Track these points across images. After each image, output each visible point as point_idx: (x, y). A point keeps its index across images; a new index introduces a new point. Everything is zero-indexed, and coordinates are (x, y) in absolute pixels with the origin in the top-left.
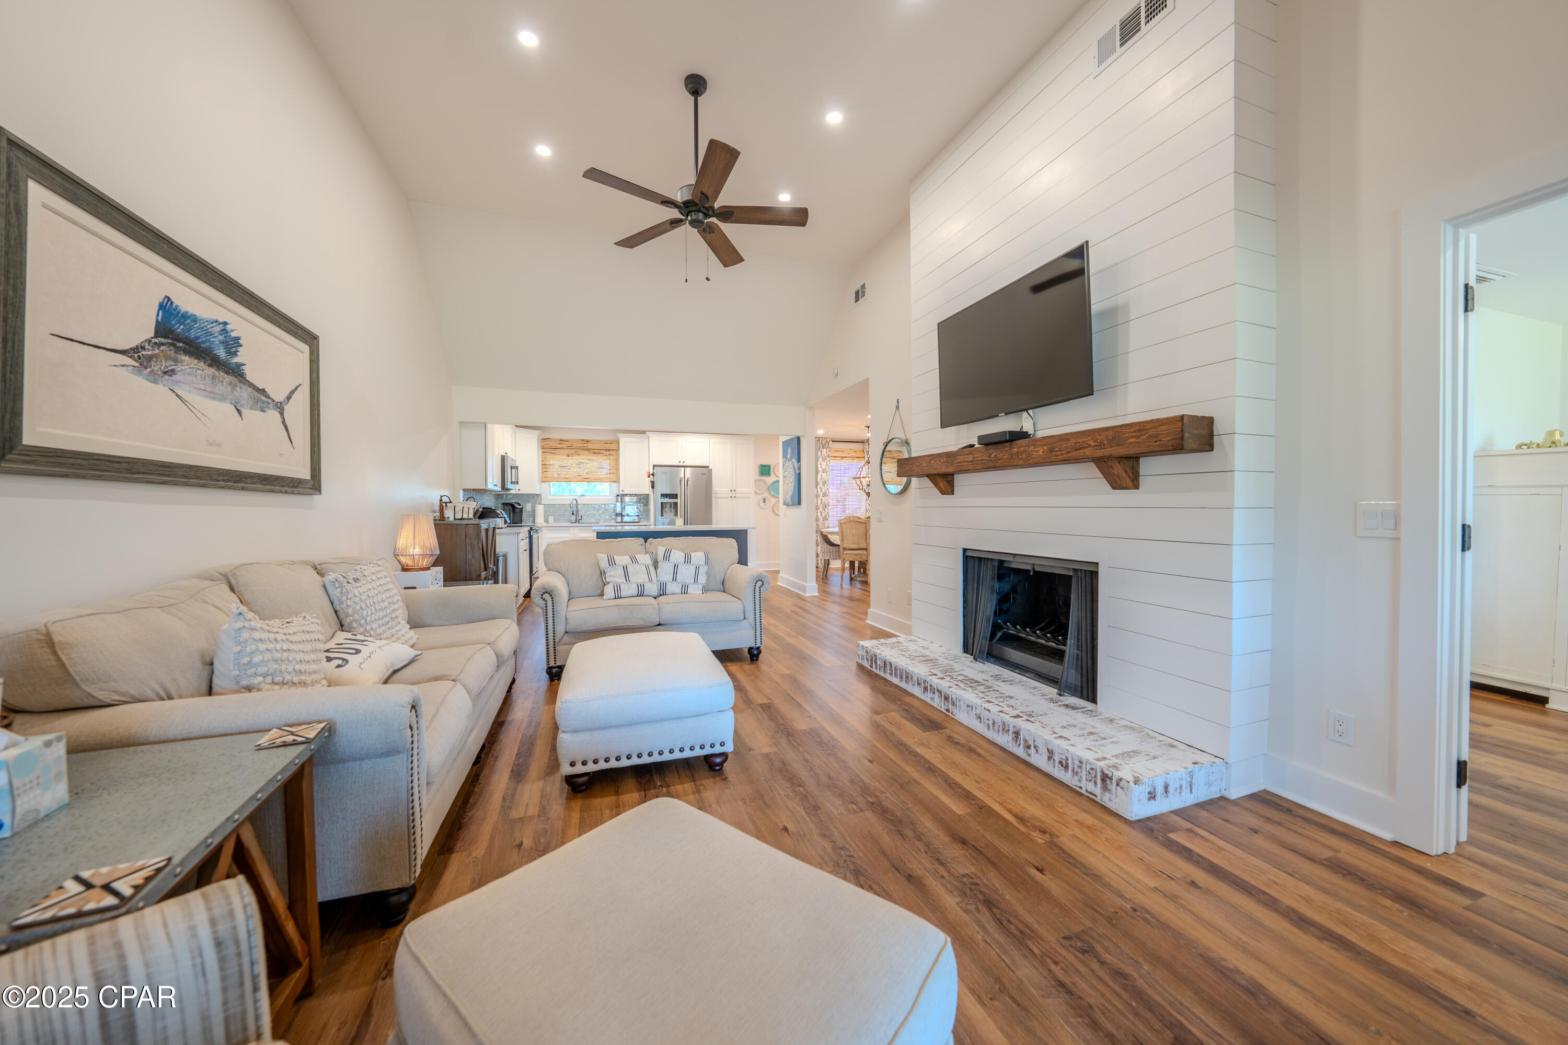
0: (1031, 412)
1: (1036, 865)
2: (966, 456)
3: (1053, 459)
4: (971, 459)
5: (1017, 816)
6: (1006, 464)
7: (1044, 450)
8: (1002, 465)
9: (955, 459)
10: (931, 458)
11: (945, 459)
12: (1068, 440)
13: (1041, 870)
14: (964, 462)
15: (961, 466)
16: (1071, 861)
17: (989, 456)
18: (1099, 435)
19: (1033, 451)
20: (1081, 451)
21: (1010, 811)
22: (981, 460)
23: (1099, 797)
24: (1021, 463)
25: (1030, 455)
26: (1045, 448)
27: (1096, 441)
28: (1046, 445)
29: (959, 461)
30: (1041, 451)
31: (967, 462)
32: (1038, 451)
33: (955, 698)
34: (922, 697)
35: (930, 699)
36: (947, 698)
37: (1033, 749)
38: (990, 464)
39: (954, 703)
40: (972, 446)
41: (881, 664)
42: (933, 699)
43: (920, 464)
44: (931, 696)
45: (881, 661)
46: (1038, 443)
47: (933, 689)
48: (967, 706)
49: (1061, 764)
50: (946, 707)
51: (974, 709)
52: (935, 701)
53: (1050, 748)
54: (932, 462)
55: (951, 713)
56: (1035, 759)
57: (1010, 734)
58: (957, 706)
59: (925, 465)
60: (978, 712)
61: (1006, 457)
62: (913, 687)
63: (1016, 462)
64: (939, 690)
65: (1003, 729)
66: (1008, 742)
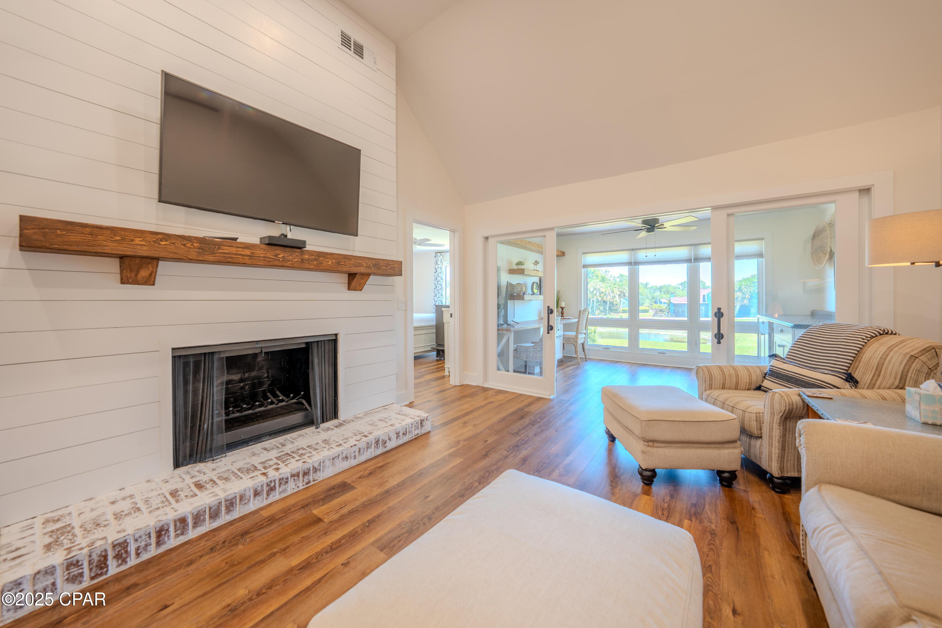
0: (292, 226)
2: (240, 249)
3: (340, 269)
4: (249, 253)
6: (296, 265)
7: (333, 262)
8: (291, 266)
9: (219, 249)
10: (160, 236)
11: (195, 245)
12: (350, 259)
14: (236, 254)
15: (230, 258)
17: (276, 256)
18: (369, 261)
19: (323, 261)
20: (358, 268)
22: (264, 257)
23: (420, 433)
24: (312, 267)
25: (321, 263)
26: (334, 261)
28: (333, 259)
29: (226, 251)
30: (330, 263)
31: (244, 255)
32: (328, 262)
33: (316, 465)
34: (265, 503)
35: (280, 493)
36: (306, 474)
37: (388, 441)
38: (277, 263)
39: (316, 470)
40: (235, 239)
41: (143, 544)
42: (284, 491)
43: (123, 239)
44: (281, 489)
45: (144, 537)
46: (328, 256)
47: (283, 481)
48: (333, 459)
49: (403, 434)
50: (306, 481)
51: (340, 456)
52: (289, 489)
53: (397, 431)
54: (162, 243)
55: (314, 481)
56: (391, 445)
57: (373, 446)
58: (320, 470)
59: (143, 243)
60: (344, 455)
61: (296, 260)
62: (246, 506)
63: (307, 266)
64: (293, 476)
65: (367, 448)
66: (370, 453)
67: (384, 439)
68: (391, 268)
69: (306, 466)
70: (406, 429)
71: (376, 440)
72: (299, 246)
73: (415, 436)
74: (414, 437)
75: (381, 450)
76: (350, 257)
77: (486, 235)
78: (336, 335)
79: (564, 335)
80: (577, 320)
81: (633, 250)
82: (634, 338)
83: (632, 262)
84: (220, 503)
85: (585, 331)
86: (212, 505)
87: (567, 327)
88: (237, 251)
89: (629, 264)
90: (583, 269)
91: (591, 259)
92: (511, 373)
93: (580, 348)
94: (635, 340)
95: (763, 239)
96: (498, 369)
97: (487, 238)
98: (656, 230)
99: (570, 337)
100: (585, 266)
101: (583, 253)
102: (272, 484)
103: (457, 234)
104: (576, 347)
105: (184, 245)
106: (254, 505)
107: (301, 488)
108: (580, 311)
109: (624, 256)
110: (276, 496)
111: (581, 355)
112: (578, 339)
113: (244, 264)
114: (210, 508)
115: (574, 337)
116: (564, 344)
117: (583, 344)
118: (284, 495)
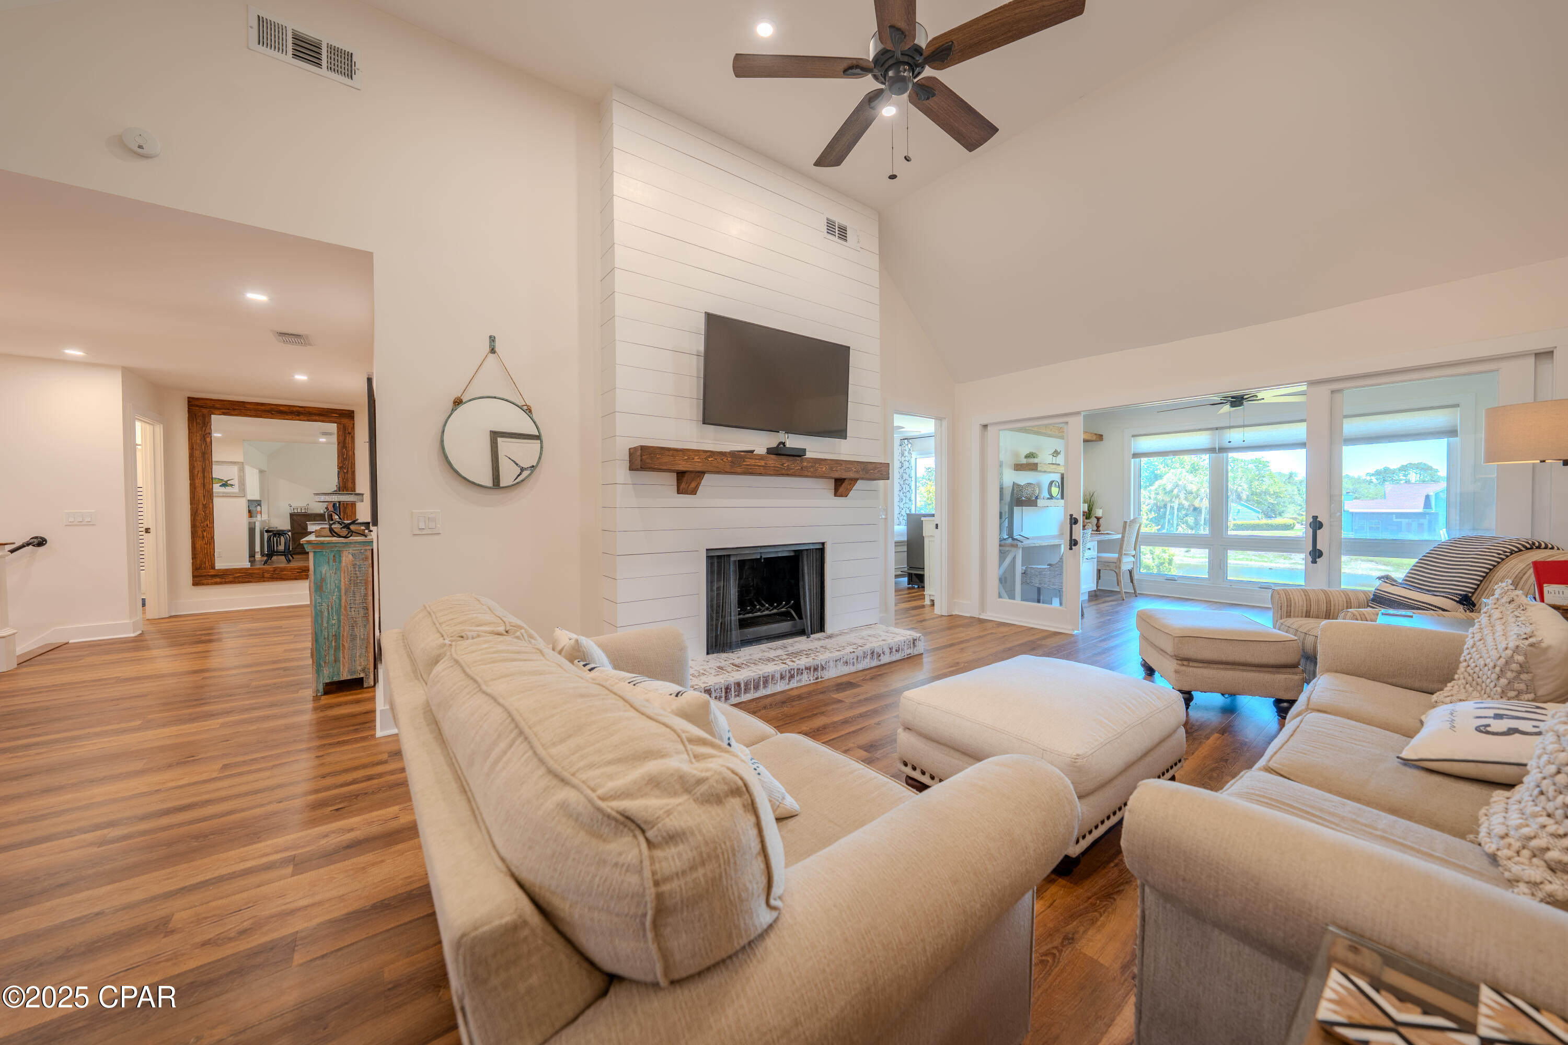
0: (789, 434)
2: (757, 461)
4: (763, 464)
6: (799, 473)
7: (824, 468)
8: (796, 474)
9: (744, 461)
10: (708, 454)
11: (729, 459)
14: (755, 465)
15: (751, 468)
18: (856, 465)
20: (849, 473)
23: (912, 653)
24: (809, 474)
25: (816, 470)
27: (855, 468)
29: (748, 463)
30: (822, 469)
31: (759, 466)
33: (823, 663)
34: (787, 687)
35: (798, 682)
36: (816, 669)
37: (882, 655)
38: (783, 472)
39: (823, 668)
40: (752, 452)
42: (800, 681)
43: (689, 458)
44: (798, 679)
46: (822, 462)
47: (800, 672)
48: (836, 661)
49: (896, 651)
50: (816, 676)
51: (841, 661)
52: (803, 680)
53: (891, 647)
54: (710, 459)
55: (821, 678)
56: (885, 659)
57: (869, 656)
58: (826, 668)
59: (699, 460)
60: (845, 660)
61: (797, 468)
62: (775, 686)
63: (806, 473)
64: (806, 668)
65: (864, 657)
66: (867, 663)
67: (878, 651)
68: (879, 471)
69: (815, 663)
70: (899, 646)
71: (871, 651)
72: (798, 454)
73: (908, 655)
74: (906, 656)
75: (875, 663)
76: (841, 463)
77: (985, 422)
78: (823, 544)
79: (1098, 557)
80: (1119, 536)
81: (1217, 429)
82: (1218, 565)
83: (1215, 448)
84: (760, 677)
85: (1134, 553)
86: (755, 678)
87: (1103, 546)
89: (1212, 450)
90: (1132, 460)
91: (1146, 444)
92: (1018, 601)
93: (1125, 579)
94: (1220, 568)
95: (1457, 406)
96: (1000, 596)
97: (985, 426)
98: (1245, 403)
99: (1109, 560)
100: (1136, 455)
101: (1133, 436)
102: (792, 672)
103: (945, 423)
104: (1118, 575)
105: (722, 460)
106: (781, 687)
107: (812, 682)
108: (1125, 522)
109: (1202, 439)
110: (794, 684)
111: (1126, 587)
112: (1122, 564)
113: (760, 474)
114: (754, 681)
115: (1115, 561)
116: (1099, 571)
117: (1130, 572)
118: (800, 684)
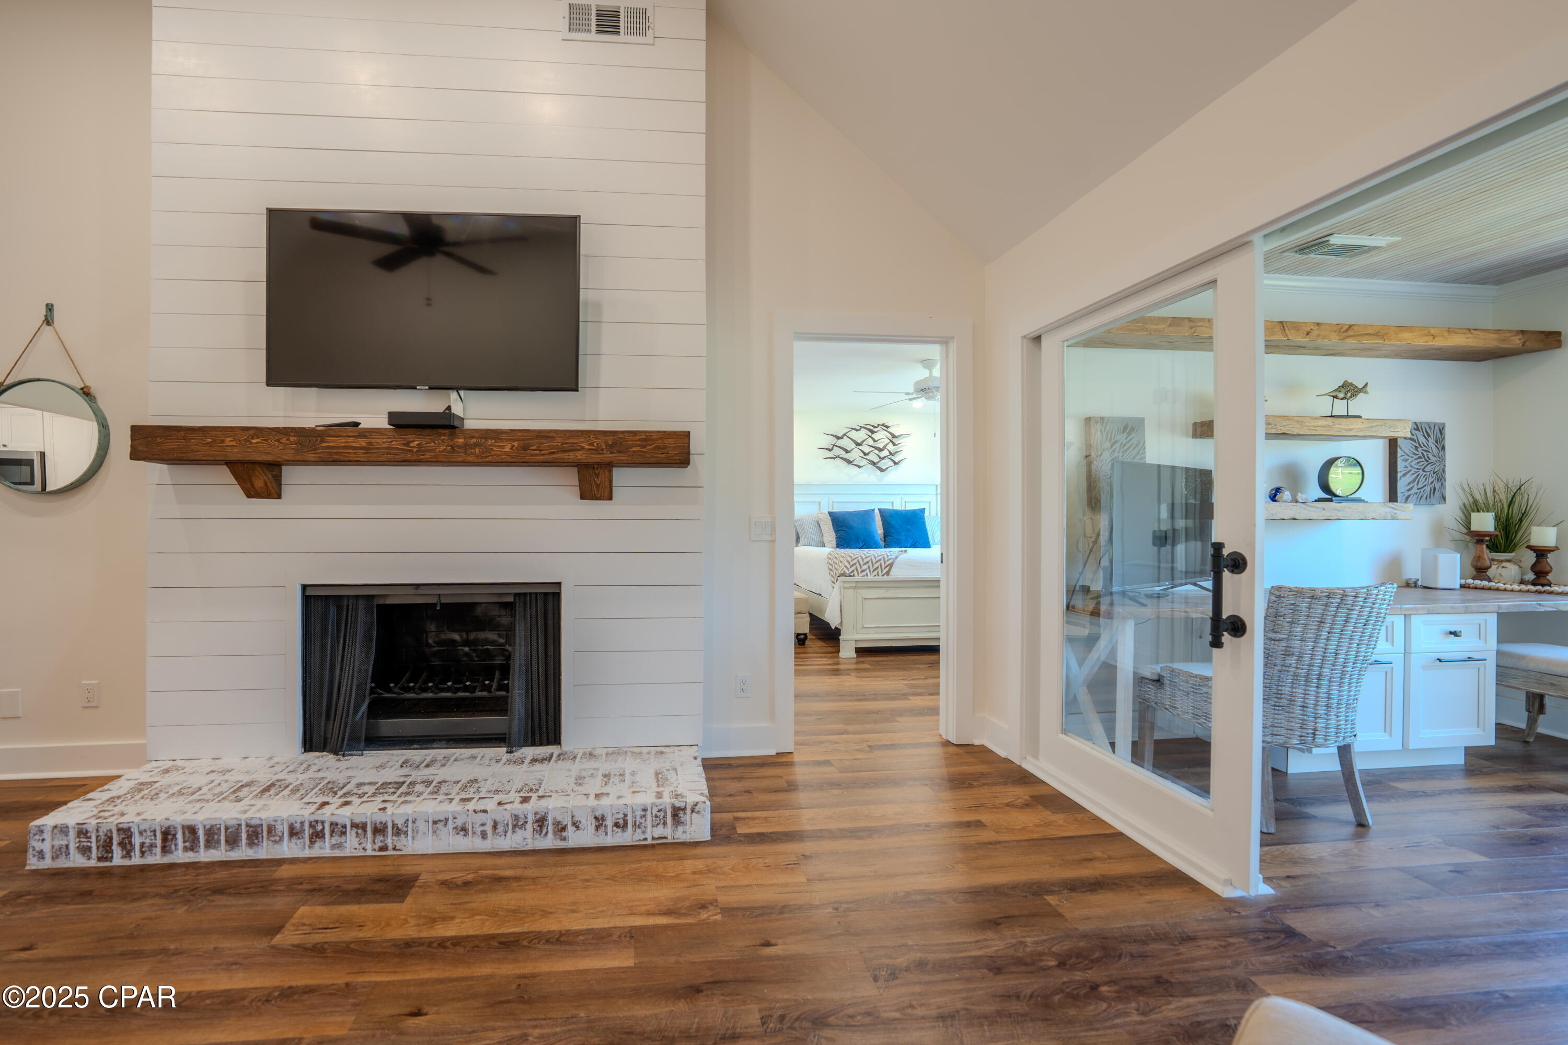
0: (463, 393)
1: (758, 942)
2: (351, 439)
3: (527, 459)
4: (364, 444)
5: (668, 913)
6: (441, 458)
7: (513, 446)
8: (433, 459)
9: (322, 441)
11: (292, 439)
12: (553, 438)
13: (768, 944)
15: (337, 453)
16: (758, 912)
17: (407, 444)
19: (495, 446)
20: (571, 453)
21: (650, 914)
22: (386, 448)
23: (669, 837)
24: (471, 459)
26: (516, 444)
27: (591, 444)
28: (515, 440)
30: (507, 448)
31: (354, 448)
32: (503, 447)
33: (400, 822)
34: (307, 853)
35: (333, 847)
36: (379, 830)
37: (571, 829)
38: (409, 456)
39: (398, 832)
40: (356, 424)
41: (148, 841)
42: (339, 846)
43: (214, 441)
44: (334, 841)
45: (149, 833)
46: (504, 436)
47: (338, 829)
48: (435, 823)
49: (616, 825)
50: (379, 845)
51: (450, 822)
52: (347, 845)
53: (598, 814)
54: (254, 441)
55: (394, 849)
56: (575, 839)
57: (529, 826)
58: (406, 833)
59: (233, 443)
60: (459, 822)
61: (441, 449)
62: (276, 846)
63: (462, 457)
64: (354, 825)
65: (515, 826)
66: (524, 839)
67: (559, 818)
69: (381, 818)
70: (626, 815)
71: (538, 816)
73: (653, 838)
74: (649, 842)
75: (549, 842)
76: (551, 434)
77: (1032, 328)
78: (558, 585)
84: (240, 825)
86: (230, 823)
88: (347, 442)
96: (1064, 730)
97: (1038, 339)
102: (319, 827)
105: (278, 441)
106: (289, 849)
107: (369, 852)
110: (324, 849)
113: (358, 462)
114: (227, 828)
118: (337, 853)
